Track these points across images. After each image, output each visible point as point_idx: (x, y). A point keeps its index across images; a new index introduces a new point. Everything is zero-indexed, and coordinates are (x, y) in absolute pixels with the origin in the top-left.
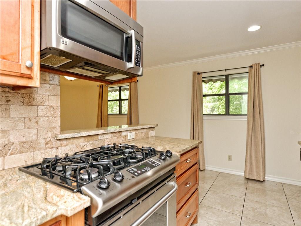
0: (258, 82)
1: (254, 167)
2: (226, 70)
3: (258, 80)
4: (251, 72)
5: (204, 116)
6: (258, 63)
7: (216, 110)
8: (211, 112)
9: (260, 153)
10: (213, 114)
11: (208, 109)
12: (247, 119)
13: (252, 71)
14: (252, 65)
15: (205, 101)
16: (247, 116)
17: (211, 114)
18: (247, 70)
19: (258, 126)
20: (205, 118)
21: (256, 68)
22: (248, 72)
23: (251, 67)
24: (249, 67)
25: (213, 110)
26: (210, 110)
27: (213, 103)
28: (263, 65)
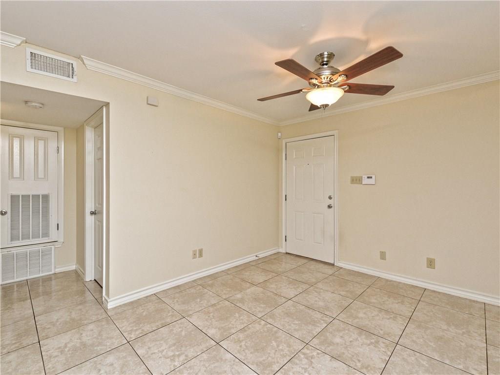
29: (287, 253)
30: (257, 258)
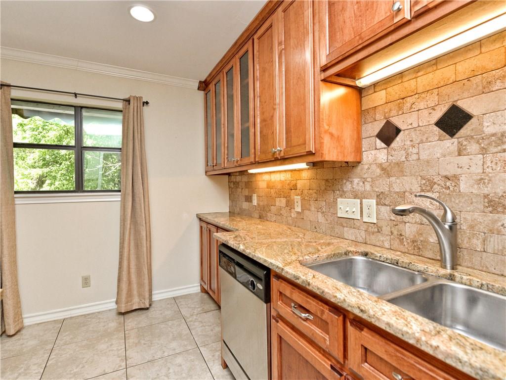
0: (139, 130)
1: (135, 286)
2: (76, 95)
3: (139, 127)
4: (127, 110)
5: (16, 196)
6: (140, 96)
7: (48, 182)
8: (37, 186)
9: (144, 259)
10: (41, 190)
11: (30, 181)
12: (120, 199)
13: (129, 108)
14: (129, 98)
15: (24, 165)
16: (120, 193)
17: (38, 189)
18: (119, 105)
19: (141, 211)
20: (19, 201)
21: (136, 105)
22: (121, 111)
23: (128, 101)
24: (124, 100)
25: (41, 182)
26: (36, 181)
27: (42, 168)
28: (147, 103)
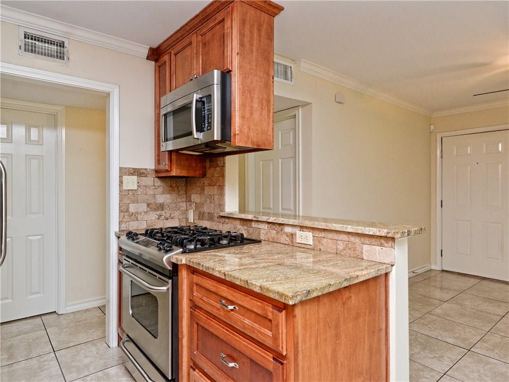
29: (443, 271)
30: (414, 275)
